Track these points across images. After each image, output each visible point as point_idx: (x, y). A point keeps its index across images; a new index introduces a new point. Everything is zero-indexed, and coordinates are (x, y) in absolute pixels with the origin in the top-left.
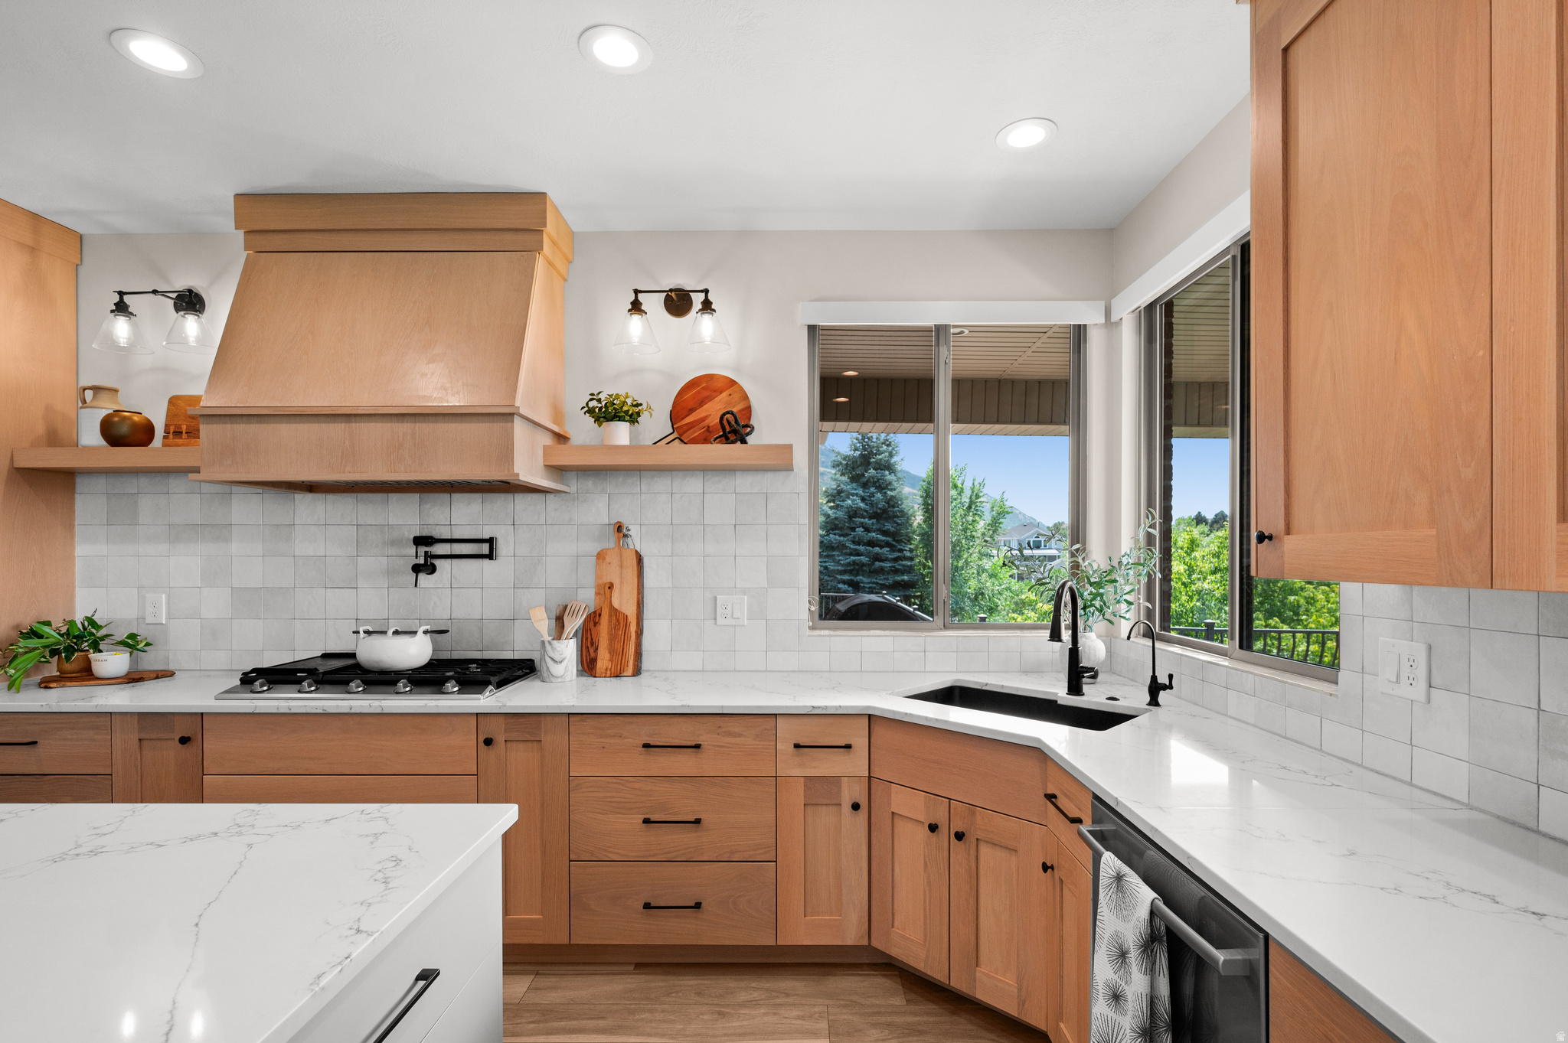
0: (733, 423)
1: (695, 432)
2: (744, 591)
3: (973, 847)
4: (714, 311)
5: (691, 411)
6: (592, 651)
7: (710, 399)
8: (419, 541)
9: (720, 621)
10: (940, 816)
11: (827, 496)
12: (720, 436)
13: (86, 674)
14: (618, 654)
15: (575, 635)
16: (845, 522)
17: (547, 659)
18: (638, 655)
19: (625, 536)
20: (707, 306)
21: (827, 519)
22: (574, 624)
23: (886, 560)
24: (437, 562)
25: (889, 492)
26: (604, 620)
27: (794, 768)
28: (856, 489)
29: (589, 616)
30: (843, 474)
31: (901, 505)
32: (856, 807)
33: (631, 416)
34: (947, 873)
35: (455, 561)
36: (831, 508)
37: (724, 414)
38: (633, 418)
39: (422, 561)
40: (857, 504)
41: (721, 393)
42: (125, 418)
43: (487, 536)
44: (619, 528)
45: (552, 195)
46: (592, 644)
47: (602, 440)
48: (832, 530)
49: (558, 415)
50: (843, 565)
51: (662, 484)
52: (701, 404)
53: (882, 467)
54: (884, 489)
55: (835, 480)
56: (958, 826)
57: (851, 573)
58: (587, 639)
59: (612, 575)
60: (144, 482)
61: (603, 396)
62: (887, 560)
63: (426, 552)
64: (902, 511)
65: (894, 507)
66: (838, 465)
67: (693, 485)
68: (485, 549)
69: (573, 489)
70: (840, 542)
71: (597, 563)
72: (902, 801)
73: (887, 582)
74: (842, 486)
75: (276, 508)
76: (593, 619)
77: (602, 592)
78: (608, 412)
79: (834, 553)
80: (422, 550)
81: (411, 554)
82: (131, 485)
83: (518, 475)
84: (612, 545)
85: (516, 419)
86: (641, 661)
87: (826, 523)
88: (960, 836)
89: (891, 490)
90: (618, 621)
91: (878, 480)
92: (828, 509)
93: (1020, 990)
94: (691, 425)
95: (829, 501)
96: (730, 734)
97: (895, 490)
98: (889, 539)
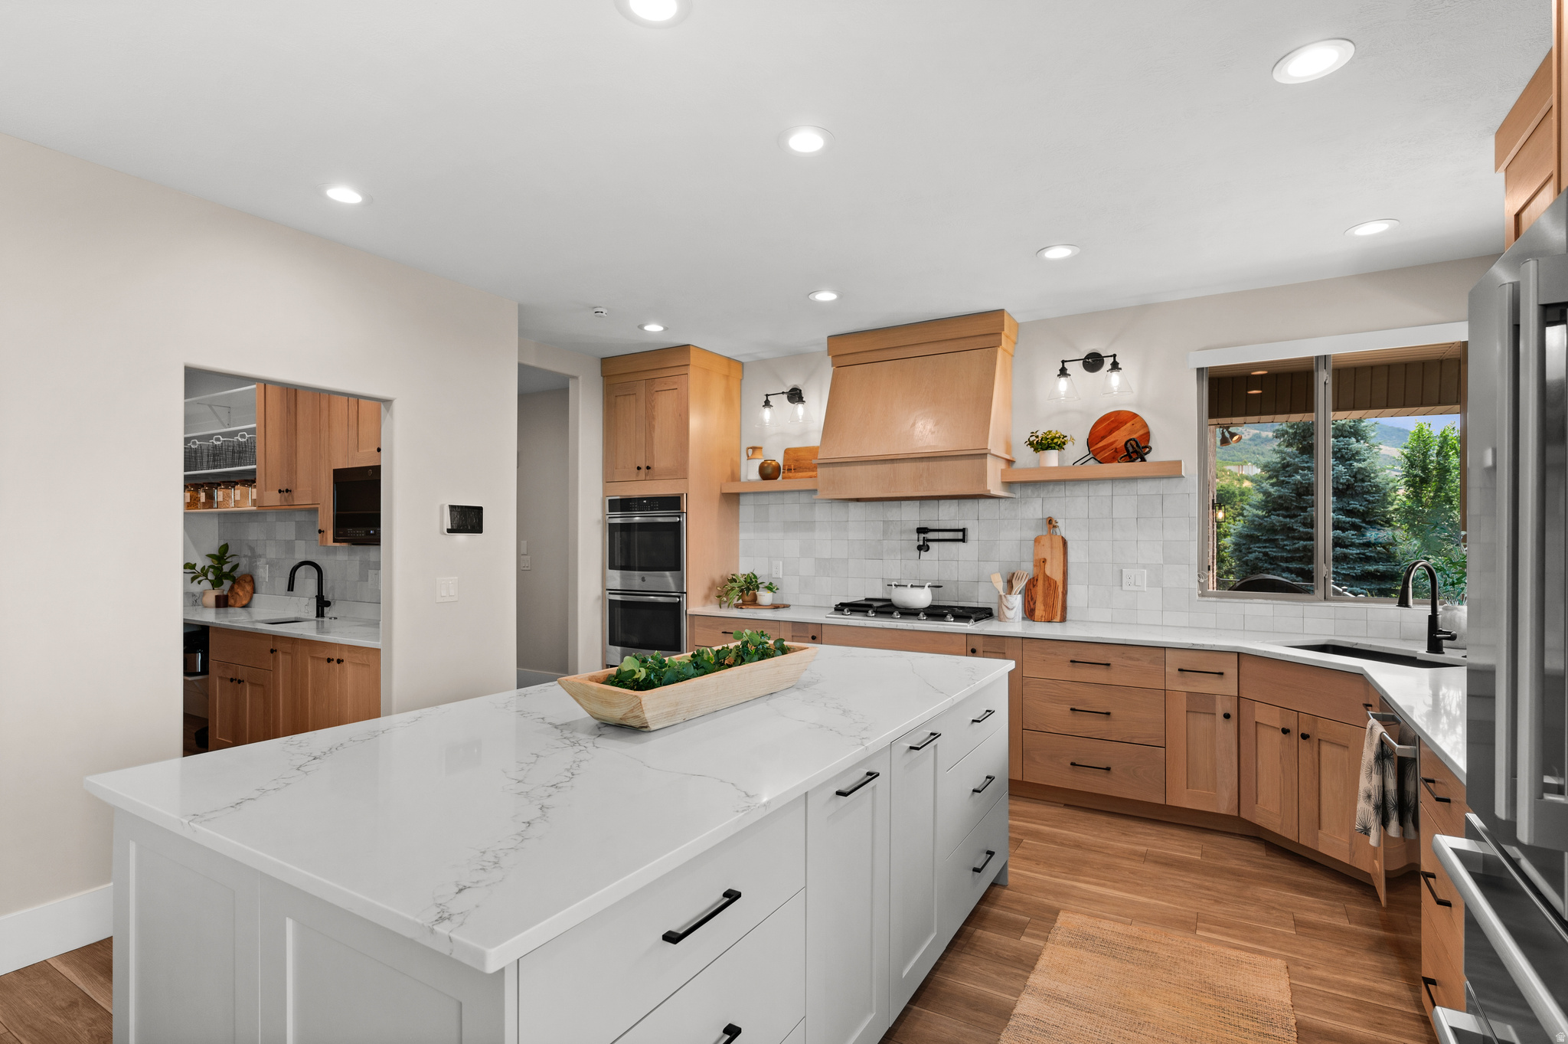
0: (1135, 446)
1: (1106, 453)
2: (1144, 566)
3: (1316, 744)
4: (1121, 369)
5: (1103, 438)
6: (1031, 604)
7: (1117, 428)
8: (921, 530)
9: (1125, 587)
10: (1291, 724)
11: (1269, 471)
12: (1125, 456)
13: (754, 602)
14: (1049, 607)
15: (1020, 593)
16: (1292, 500)
17: (1004, 607)
18: (1064, 608)
19: (1055, 527)
20: (1115, 366)
21: (1267, 498)
22: (1020, 585)
23: (1350, 546)
24: (930, 544)
25: (1355, 464)
26: (1040, 583)
27: (1179, 686)
28: (1307, 462)
29: (1030, 581)
30: (1289, 445)
31: (1374, 478)
32: (1227, 716)
33: (1059, 446)
34: (1296, 764)
35: (941, 543)
36: (1273, 485)
37: (1128, 441)
38: (1060, 446)
39: (921, 543)
40: (1309, 479)
41: (1126, 424)
42: (770, 464)
43: (961, 528)
44: (1050, 521)
45: (1008, 309)
46: (1032, 599)
47: (1039, 463)
48: (1275, 510)
49: (1009, 448)
50: (1289, 551)
51: (1080, 491)
52: (1111, 432)
53: (1346, 434)
54: (1349, 460)
55: (1277, 452)
56: (1304, 730)
57: (1301, 561)
58: (1028, 596)
59: (1046, 553)
60: (771, 497)
61: (1040, 434)
62: (1353, 545)
63: (924, 538)
64: (1376, 486)
65: (1363, 481)
66: (1283, 435)
67: (1105, 490)
68: (960, 535)
69: (1018, 495)
70: (1285, 525)
71: (1035, 545)
72: (1262, 714)
73: (1352, 573)
74: (1288, 459)
75: (839, 511)
76: (1032, 583)
77: (1038, 564)
78: (1043, 444)
79: (1277, 537)
80: (922, 536)
81: (914, 539)
82: (764, 500)
83: (989, 491)
84: (1045, 533)
85: (989, 456)
86: (1066, 613)
87: (1267, 502)
88: (1305, 737)
89: (1359, 461)
90: (1050, 585)
91: (1340, 449)
92: (1268, 486)
93: (1351, 844)
94: (1104, 448)
95: (1270, 478)
96: (1131, 659)
97: (1364, 460)
98: (1357, 521)
